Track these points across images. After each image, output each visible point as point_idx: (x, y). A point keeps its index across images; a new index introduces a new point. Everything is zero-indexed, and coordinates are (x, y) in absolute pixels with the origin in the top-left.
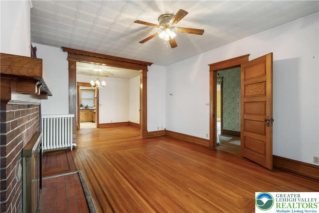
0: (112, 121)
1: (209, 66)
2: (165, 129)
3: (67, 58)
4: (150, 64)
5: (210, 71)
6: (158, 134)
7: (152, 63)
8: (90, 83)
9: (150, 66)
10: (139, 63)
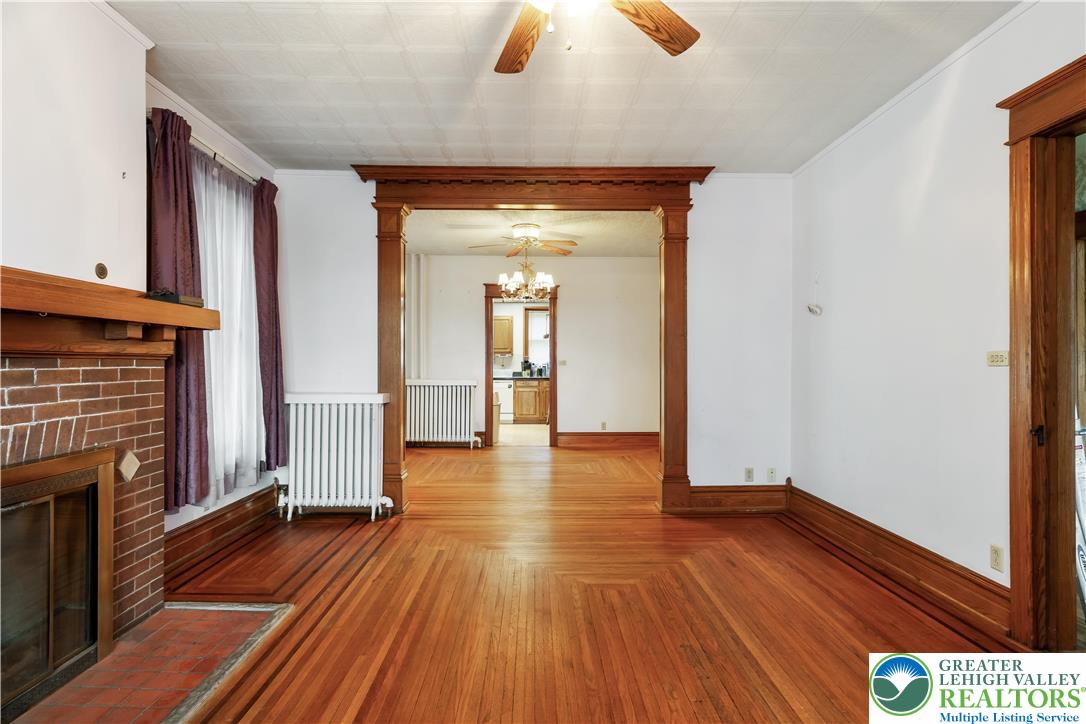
0: (604, 425)
1: (1005, 114)
2: (789, 480)
3: (374, 201)
4: (701, 174)
5: (1012, 143)
6: (745, 502)
7: (708, 170)
8: (496, 285)
9: (701, 182)
10: (644, 175)
